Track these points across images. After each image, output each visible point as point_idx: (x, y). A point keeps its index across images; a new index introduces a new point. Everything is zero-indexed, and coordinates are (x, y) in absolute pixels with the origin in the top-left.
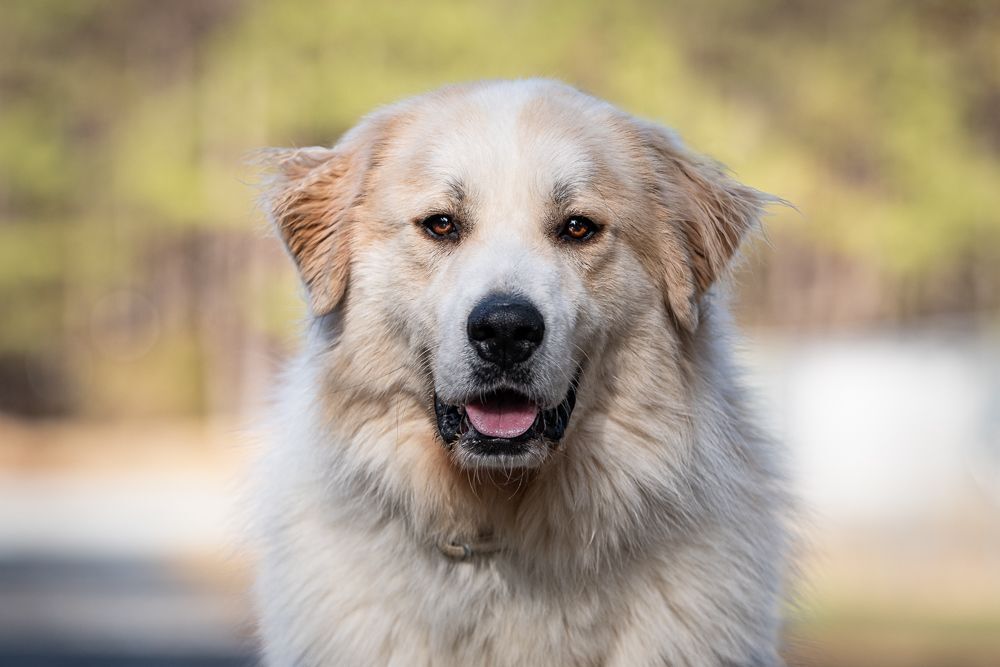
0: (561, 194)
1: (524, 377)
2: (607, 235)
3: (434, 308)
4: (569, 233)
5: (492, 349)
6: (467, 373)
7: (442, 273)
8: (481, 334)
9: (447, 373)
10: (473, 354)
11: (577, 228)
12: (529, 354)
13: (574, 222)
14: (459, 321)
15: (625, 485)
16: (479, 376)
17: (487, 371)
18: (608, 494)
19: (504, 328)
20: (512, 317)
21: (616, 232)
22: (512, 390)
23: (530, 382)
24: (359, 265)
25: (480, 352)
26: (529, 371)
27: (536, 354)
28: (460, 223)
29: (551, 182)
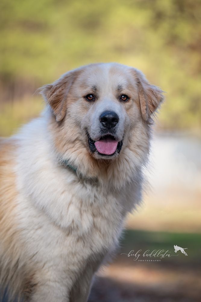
0: (119, 89)
1: (114, 131)
2: (131, 101)
3: (89, 117)
4: (122, 99)
5: (106, 124)
6: (99, 130)
7: (91, 109)
8: (103, 120)
9: (94, 132)
10: (101, 125)
11: (124, 98)
12: (115, 125)
13: (123, 96)
14: (97, 118)
15: (132, 165)
16: (102, 131)
17: (105, 130)
18: (128, 168)
19: (109, 119)
20: (111, 116)
21: (133, 100)
22: (110, 135)
23: (115, 133)
24: (68, 109)
25: (103, 125)
26: (115, 130)
27: (117, 125)
28: (95, 96)
29: (117, 85)
